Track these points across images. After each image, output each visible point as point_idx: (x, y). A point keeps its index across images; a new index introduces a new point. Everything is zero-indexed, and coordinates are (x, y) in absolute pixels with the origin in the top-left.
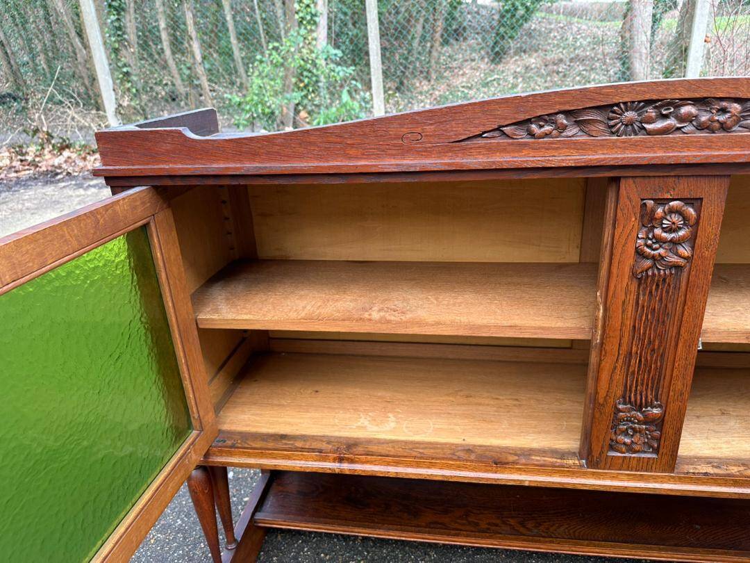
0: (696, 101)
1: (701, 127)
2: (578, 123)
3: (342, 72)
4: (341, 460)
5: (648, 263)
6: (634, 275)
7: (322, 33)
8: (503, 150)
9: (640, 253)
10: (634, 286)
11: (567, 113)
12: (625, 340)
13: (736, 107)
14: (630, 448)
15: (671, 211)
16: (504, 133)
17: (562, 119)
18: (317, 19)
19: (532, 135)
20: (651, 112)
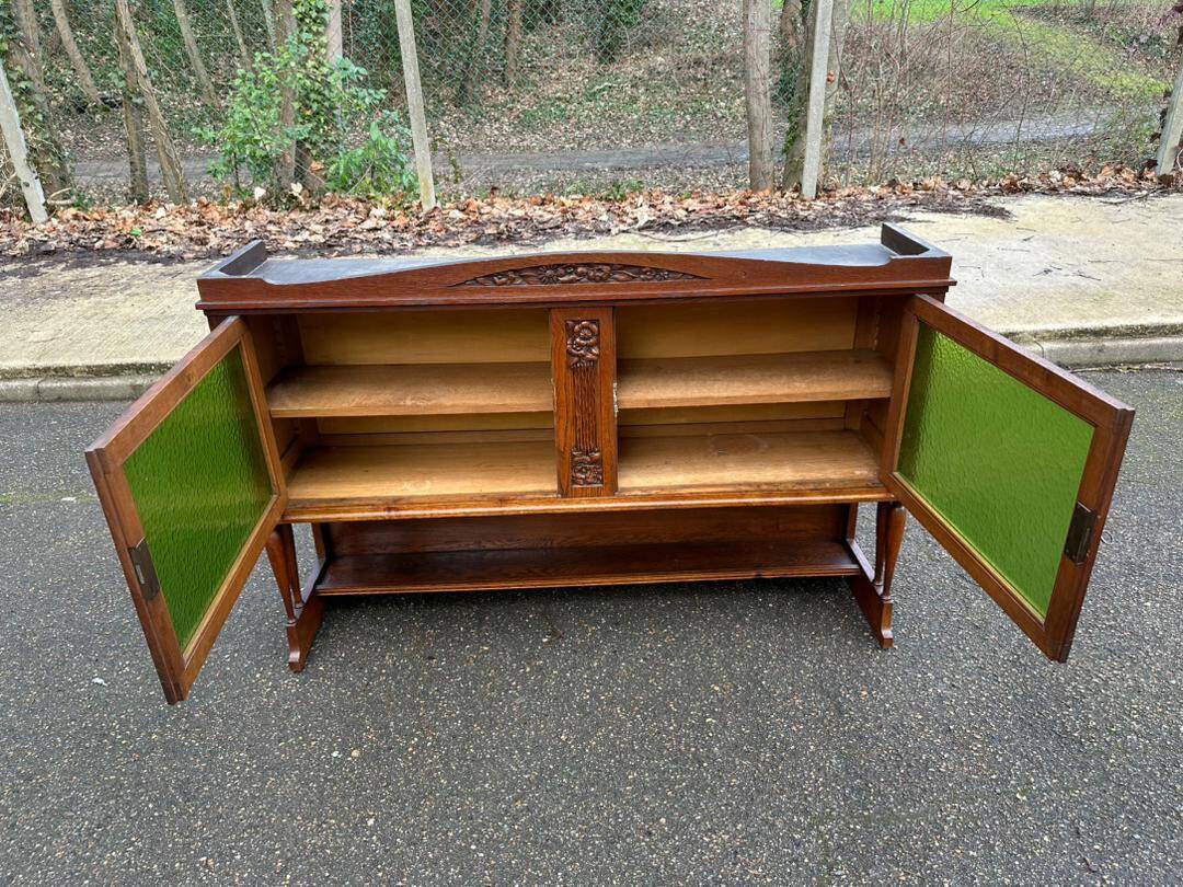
0: (585, 265)
1: (590, 279)
2: (522, 277)
3: (369, 96)
4: (389, 509)
5: (576, 359)
6: (568, 367)
7: (334, 36)
8: (479, 292)
9: (569, 353)
10: (570, 374)
11: (515, 271)
12: (571, 408)
13: (606, 268)
14: (585, 481)
15: (584, 327)
16: (477, 282)
17: (512, 275)
18: (326, 16)
19: (495, 283)
20: (561, 271)
